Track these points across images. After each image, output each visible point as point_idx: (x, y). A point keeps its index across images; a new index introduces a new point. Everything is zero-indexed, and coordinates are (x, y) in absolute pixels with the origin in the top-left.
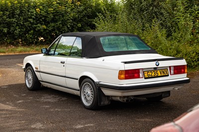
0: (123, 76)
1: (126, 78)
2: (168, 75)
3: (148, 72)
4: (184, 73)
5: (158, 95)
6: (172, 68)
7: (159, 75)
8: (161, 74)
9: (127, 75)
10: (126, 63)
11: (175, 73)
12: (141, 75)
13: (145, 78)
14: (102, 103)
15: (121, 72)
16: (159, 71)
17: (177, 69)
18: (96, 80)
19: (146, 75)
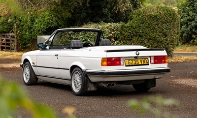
0: (105, 63)
1: (108, 65)
2: (148, 64)
3: (129, 60)
4: (165, 62)
5: (139, 82)
6: (152, 58)
7: (140, 63)
8: (141, 62)
9: (109, 63)
10: (108, 51)
11: (155, 63)
12: (122, 63)
13: (126, 66)
14: (89, 89)
15: (103, 60)
16: (139, 60)
17: (157, 59)
18: (83, 68)
19: (127, 63)
